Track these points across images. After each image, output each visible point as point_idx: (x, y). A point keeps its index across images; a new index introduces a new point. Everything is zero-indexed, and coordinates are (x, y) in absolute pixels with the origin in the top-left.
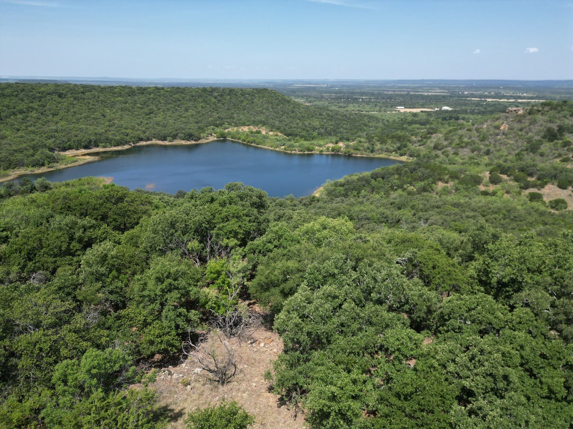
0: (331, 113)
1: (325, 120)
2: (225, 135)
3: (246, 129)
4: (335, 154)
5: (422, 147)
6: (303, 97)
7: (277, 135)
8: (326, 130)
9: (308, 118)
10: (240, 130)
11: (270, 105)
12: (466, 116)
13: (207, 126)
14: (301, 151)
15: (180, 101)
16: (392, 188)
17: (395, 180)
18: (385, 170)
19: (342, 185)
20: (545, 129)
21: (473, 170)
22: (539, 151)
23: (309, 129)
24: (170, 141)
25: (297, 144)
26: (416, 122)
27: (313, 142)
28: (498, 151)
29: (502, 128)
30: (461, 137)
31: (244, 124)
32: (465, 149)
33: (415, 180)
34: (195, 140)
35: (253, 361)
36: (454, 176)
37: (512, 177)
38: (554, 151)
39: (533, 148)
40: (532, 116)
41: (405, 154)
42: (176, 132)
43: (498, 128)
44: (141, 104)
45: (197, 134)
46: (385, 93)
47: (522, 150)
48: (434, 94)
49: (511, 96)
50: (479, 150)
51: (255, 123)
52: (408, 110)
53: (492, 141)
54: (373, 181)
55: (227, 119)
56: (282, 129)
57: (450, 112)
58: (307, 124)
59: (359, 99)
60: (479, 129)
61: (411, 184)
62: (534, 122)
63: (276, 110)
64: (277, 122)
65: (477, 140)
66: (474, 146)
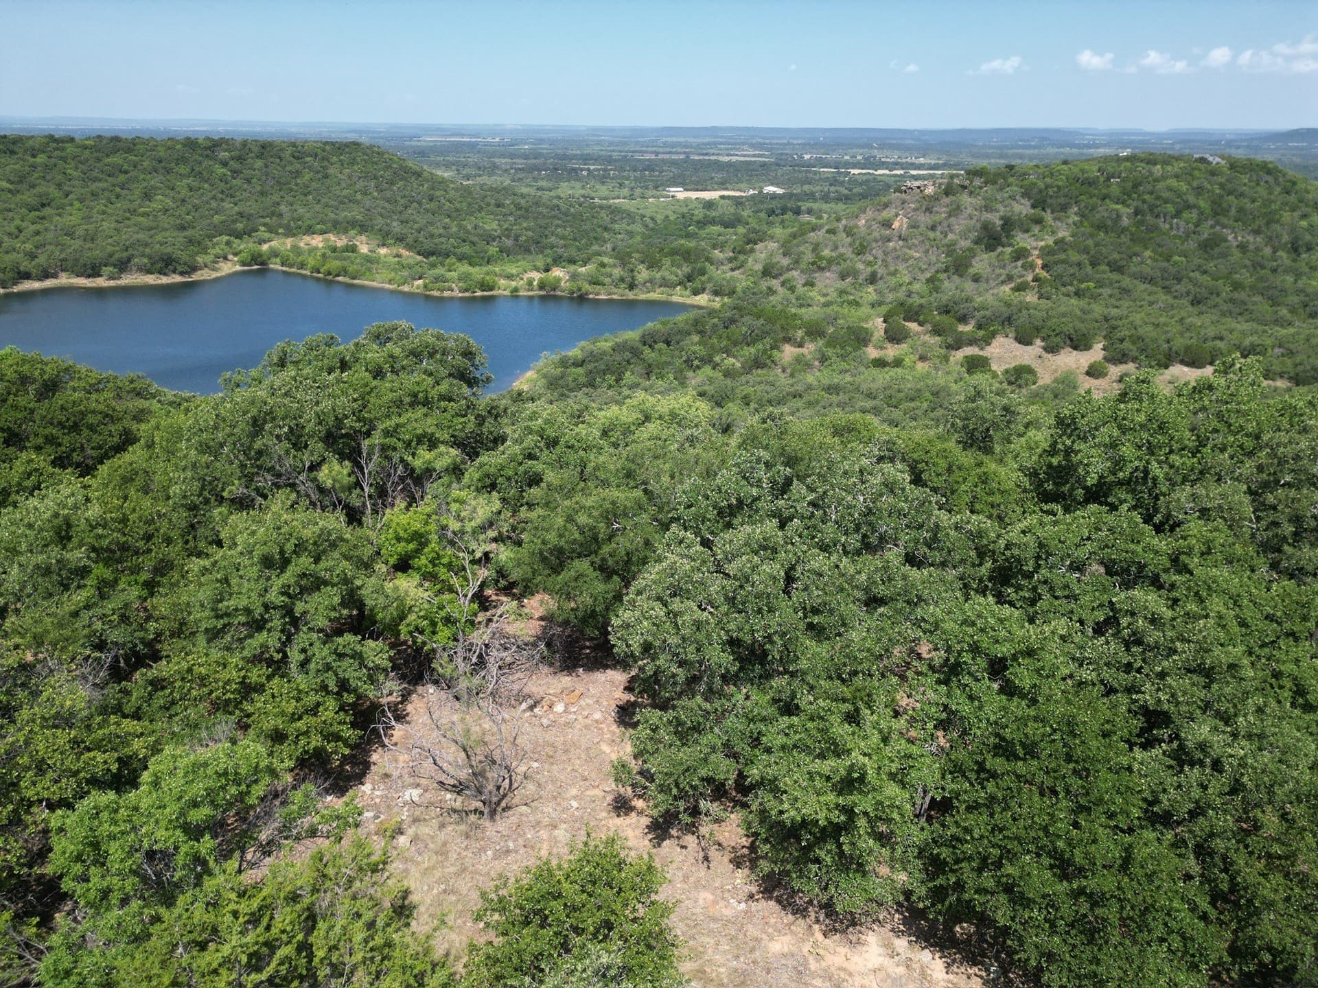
0: (523, 202)
1: (511, 219)
2: (265, 258)
3: (317, 241)
4: (549, 295)
5: (737, 272)
6: (447, 166)
7: (398, 256)
8: (516, 240)
9: (471, 214)
10: (302, 245)
11: (373, 184)
12: (815, 206)
13: (211, 237)
14: (466, 290)
15: (126, 172)
16: (689, 363)
17: (693, 343)
18: (670, 325)
19: (581, 364)
20: (978, 225)
21: (850, 316)
22: (972, 271)
23: (475, 239)
24: (111, 278)
25: (454, 274)
26: (713, 222)
27: (490, 267)
28: (894, 274)
29: (896, 225)
30: (816, 248)
31: (310, 231)
32: (828, 274)
33: (735, 344)
34: (182, 274)
35: (549, 750)
36: (814, 332)
37: (929, 327)
38: (998, 271)
39: (959, 266)
40: (951, 198)
41: (703, 290)
42: (125, 254)
43: (887, 224)
44: (10, 182)
45: (184, 257)
46: (638, 156)
47: (937, 272)
48: (742, 159)
49: (896, 164)
50: (854, 273)
51: (337, 227)
52: (693, 195)
53: (880, 254)
54: (647, 350)
55: (262, 217)
56: (410, 239)
57: (782, 197)
58: (469, 227)
59: (582, 170)
60: (851, 228)
61: (728, 352)
62: (956, 211)
63: (388, 194)
64: (395, 224)
65: (848, 252)
66: (844, 265)
